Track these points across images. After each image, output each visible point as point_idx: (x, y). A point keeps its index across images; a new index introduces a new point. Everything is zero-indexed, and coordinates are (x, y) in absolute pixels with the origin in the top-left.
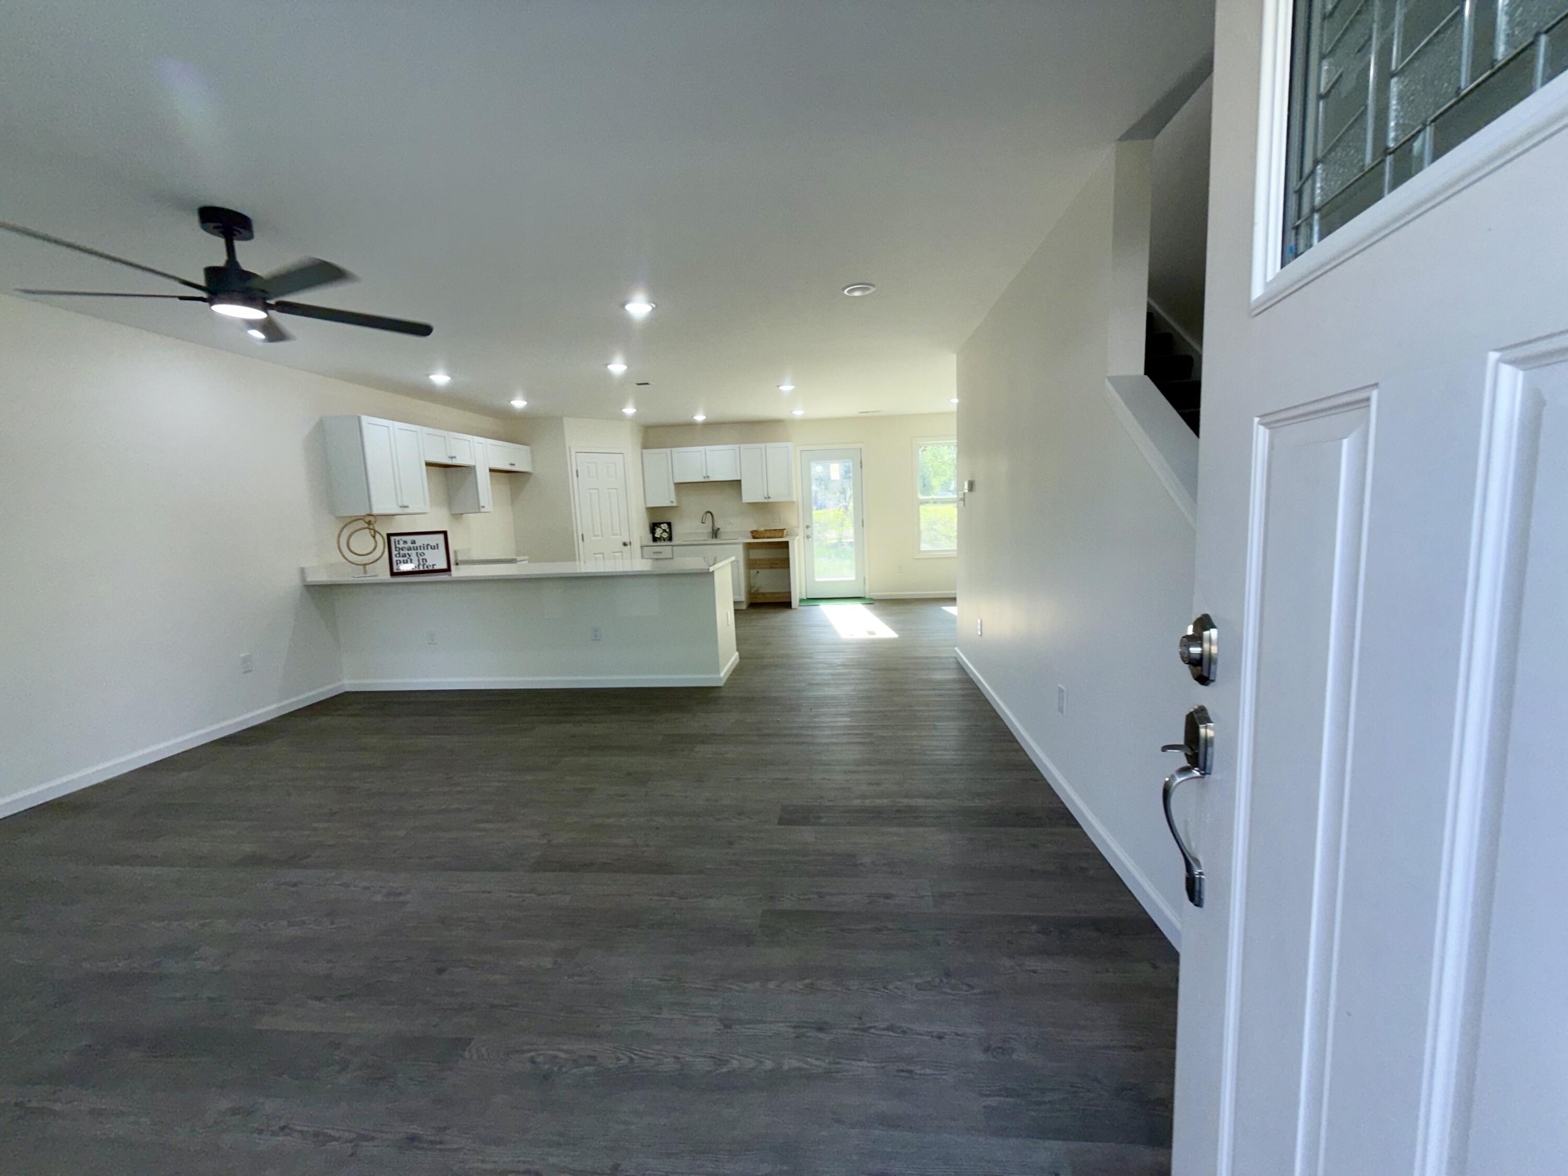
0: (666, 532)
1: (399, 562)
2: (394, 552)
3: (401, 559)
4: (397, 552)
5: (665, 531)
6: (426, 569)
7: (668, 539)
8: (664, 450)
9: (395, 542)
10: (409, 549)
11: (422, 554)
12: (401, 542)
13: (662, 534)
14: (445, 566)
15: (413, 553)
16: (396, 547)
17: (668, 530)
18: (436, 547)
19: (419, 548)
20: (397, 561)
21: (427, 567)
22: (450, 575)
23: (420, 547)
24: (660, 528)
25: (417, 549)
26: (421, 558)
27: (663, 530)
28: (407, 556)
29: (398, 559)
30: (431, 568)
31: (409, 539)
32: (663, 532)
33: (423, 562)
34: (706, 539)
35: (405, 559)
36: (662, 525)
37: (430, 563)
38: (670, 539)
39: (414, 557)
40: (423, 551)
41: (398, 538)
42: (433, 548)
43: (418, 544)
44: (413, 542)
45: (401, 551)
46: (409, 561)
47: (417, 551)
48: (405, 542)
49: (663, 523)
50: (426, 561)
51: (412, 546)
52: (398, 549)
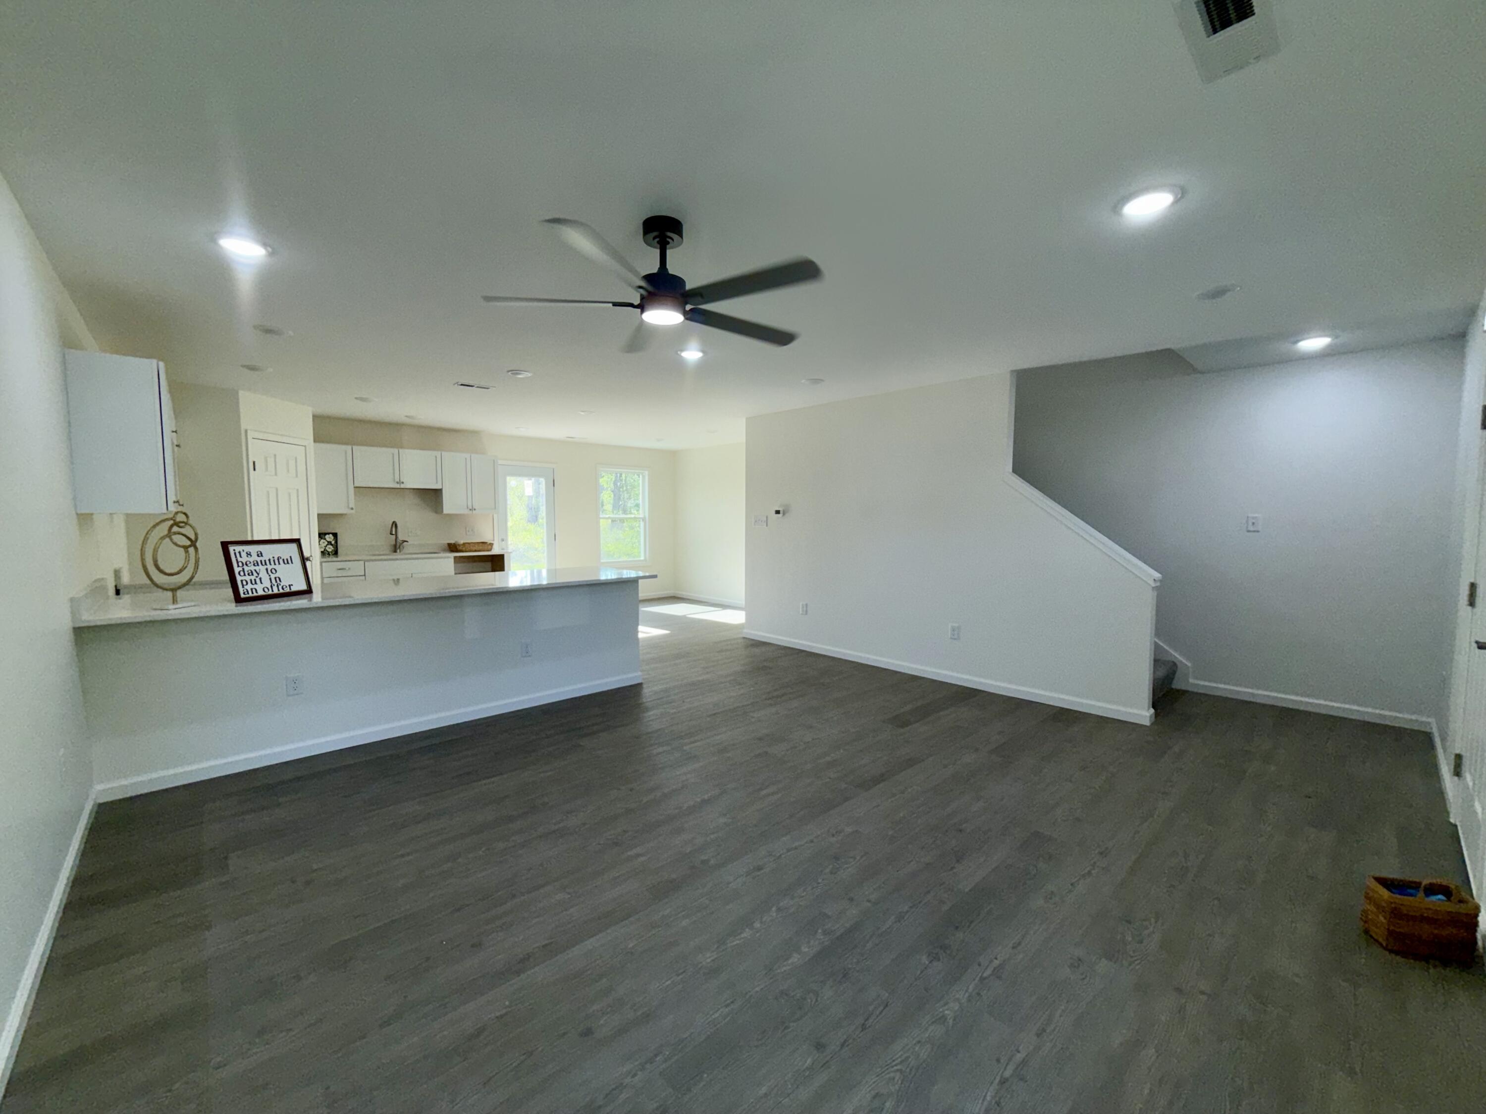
0: (332, 545)
1: (244, 583)
2: (237, 570)
3: (248, 578)
4: (240, 569)
5: (329, 543)
6: (281, 591)
7: (334, 553)
8: (344, 447)
9: (235, 554)
10: (256, 564)
11: (274, 571)
12: (244, 554)
13: (326, 546)
14: (303, 587)
15: (262, 569)
16: (238, 563)
17: (333, 542)
18: (290, 562)
19: (268, 562)
20: (242, 581)
21: (283, 589)
22: (310, 600)
23: (269, 560)
24: (325, 539)
25: (266, 564)
26: (273, 576)
27: (328, 542)
28: (254, 573)
29: (243, 578)
30: (287, 590)
31: (254, 549)
32: (327, 545)
33: (276, 582)
34: (388, 553)
35: (253, 578)
36: (327, 536)
37: (285, 582)
38: (336, 553)
39: (263, 574)
40: (273, 566)
41: (238, 548)
42: (287, 562)
43: (265, 557)
44: (260, 554)
45: (245, 567)
46: (258, 581)
47: (266, 567)
48: (249, 554)
49: (329, 534)
50: (280, 581)
51: (259, 559)
52: (240, 564)
